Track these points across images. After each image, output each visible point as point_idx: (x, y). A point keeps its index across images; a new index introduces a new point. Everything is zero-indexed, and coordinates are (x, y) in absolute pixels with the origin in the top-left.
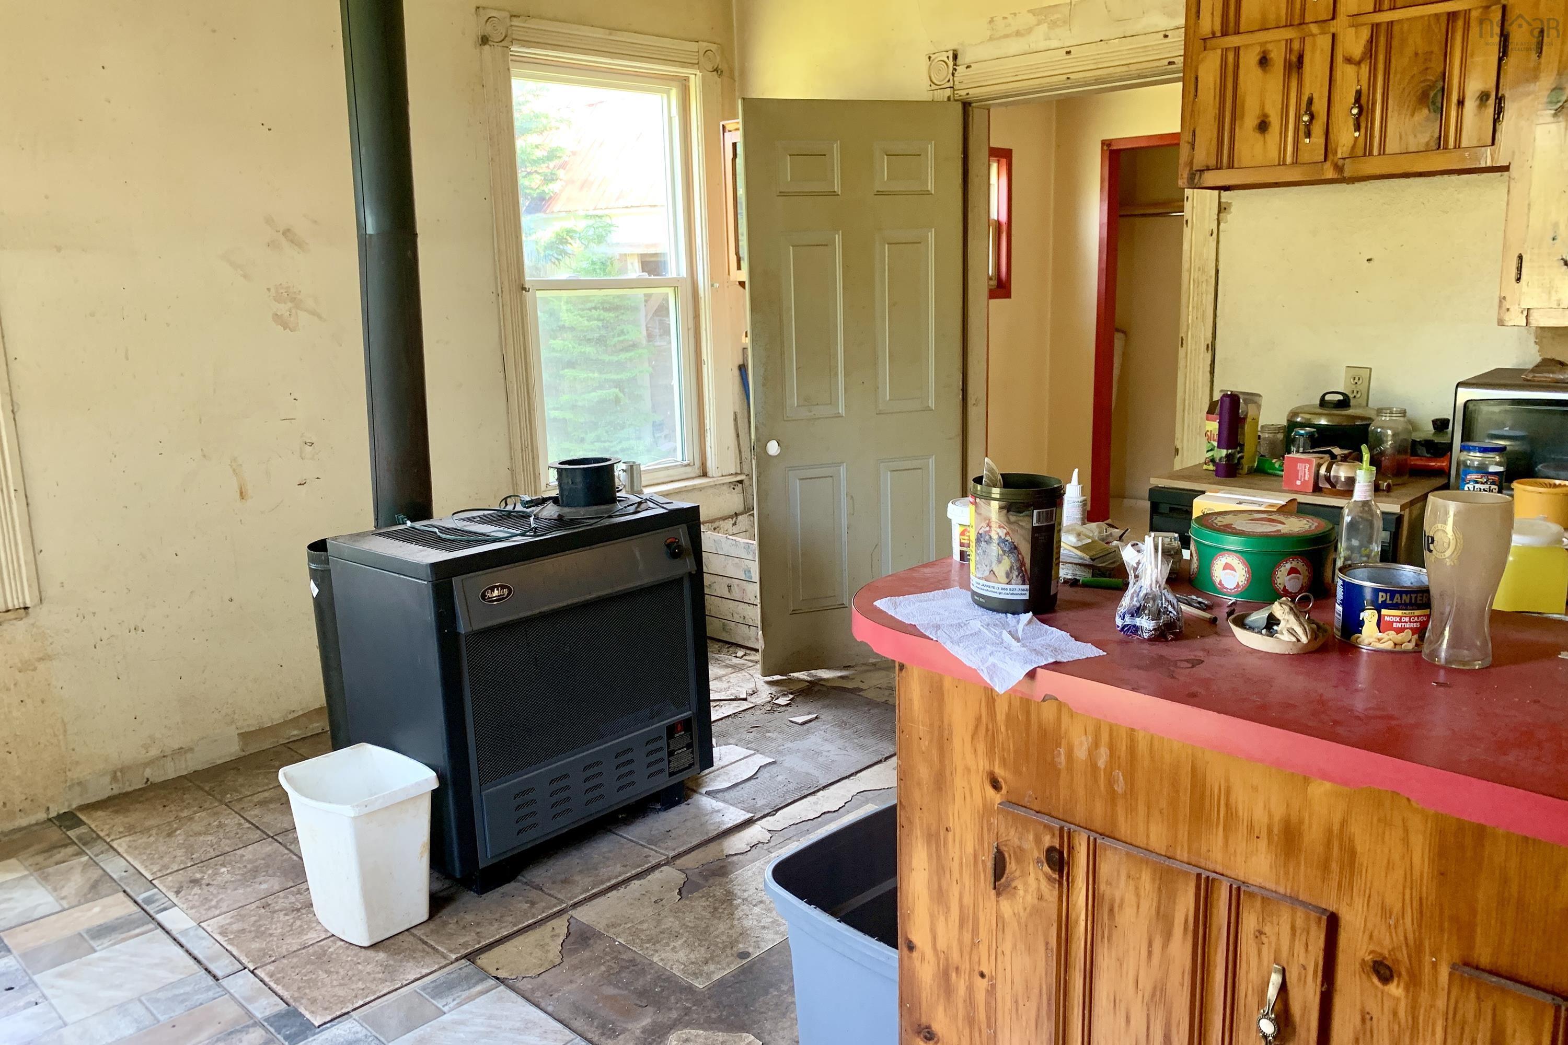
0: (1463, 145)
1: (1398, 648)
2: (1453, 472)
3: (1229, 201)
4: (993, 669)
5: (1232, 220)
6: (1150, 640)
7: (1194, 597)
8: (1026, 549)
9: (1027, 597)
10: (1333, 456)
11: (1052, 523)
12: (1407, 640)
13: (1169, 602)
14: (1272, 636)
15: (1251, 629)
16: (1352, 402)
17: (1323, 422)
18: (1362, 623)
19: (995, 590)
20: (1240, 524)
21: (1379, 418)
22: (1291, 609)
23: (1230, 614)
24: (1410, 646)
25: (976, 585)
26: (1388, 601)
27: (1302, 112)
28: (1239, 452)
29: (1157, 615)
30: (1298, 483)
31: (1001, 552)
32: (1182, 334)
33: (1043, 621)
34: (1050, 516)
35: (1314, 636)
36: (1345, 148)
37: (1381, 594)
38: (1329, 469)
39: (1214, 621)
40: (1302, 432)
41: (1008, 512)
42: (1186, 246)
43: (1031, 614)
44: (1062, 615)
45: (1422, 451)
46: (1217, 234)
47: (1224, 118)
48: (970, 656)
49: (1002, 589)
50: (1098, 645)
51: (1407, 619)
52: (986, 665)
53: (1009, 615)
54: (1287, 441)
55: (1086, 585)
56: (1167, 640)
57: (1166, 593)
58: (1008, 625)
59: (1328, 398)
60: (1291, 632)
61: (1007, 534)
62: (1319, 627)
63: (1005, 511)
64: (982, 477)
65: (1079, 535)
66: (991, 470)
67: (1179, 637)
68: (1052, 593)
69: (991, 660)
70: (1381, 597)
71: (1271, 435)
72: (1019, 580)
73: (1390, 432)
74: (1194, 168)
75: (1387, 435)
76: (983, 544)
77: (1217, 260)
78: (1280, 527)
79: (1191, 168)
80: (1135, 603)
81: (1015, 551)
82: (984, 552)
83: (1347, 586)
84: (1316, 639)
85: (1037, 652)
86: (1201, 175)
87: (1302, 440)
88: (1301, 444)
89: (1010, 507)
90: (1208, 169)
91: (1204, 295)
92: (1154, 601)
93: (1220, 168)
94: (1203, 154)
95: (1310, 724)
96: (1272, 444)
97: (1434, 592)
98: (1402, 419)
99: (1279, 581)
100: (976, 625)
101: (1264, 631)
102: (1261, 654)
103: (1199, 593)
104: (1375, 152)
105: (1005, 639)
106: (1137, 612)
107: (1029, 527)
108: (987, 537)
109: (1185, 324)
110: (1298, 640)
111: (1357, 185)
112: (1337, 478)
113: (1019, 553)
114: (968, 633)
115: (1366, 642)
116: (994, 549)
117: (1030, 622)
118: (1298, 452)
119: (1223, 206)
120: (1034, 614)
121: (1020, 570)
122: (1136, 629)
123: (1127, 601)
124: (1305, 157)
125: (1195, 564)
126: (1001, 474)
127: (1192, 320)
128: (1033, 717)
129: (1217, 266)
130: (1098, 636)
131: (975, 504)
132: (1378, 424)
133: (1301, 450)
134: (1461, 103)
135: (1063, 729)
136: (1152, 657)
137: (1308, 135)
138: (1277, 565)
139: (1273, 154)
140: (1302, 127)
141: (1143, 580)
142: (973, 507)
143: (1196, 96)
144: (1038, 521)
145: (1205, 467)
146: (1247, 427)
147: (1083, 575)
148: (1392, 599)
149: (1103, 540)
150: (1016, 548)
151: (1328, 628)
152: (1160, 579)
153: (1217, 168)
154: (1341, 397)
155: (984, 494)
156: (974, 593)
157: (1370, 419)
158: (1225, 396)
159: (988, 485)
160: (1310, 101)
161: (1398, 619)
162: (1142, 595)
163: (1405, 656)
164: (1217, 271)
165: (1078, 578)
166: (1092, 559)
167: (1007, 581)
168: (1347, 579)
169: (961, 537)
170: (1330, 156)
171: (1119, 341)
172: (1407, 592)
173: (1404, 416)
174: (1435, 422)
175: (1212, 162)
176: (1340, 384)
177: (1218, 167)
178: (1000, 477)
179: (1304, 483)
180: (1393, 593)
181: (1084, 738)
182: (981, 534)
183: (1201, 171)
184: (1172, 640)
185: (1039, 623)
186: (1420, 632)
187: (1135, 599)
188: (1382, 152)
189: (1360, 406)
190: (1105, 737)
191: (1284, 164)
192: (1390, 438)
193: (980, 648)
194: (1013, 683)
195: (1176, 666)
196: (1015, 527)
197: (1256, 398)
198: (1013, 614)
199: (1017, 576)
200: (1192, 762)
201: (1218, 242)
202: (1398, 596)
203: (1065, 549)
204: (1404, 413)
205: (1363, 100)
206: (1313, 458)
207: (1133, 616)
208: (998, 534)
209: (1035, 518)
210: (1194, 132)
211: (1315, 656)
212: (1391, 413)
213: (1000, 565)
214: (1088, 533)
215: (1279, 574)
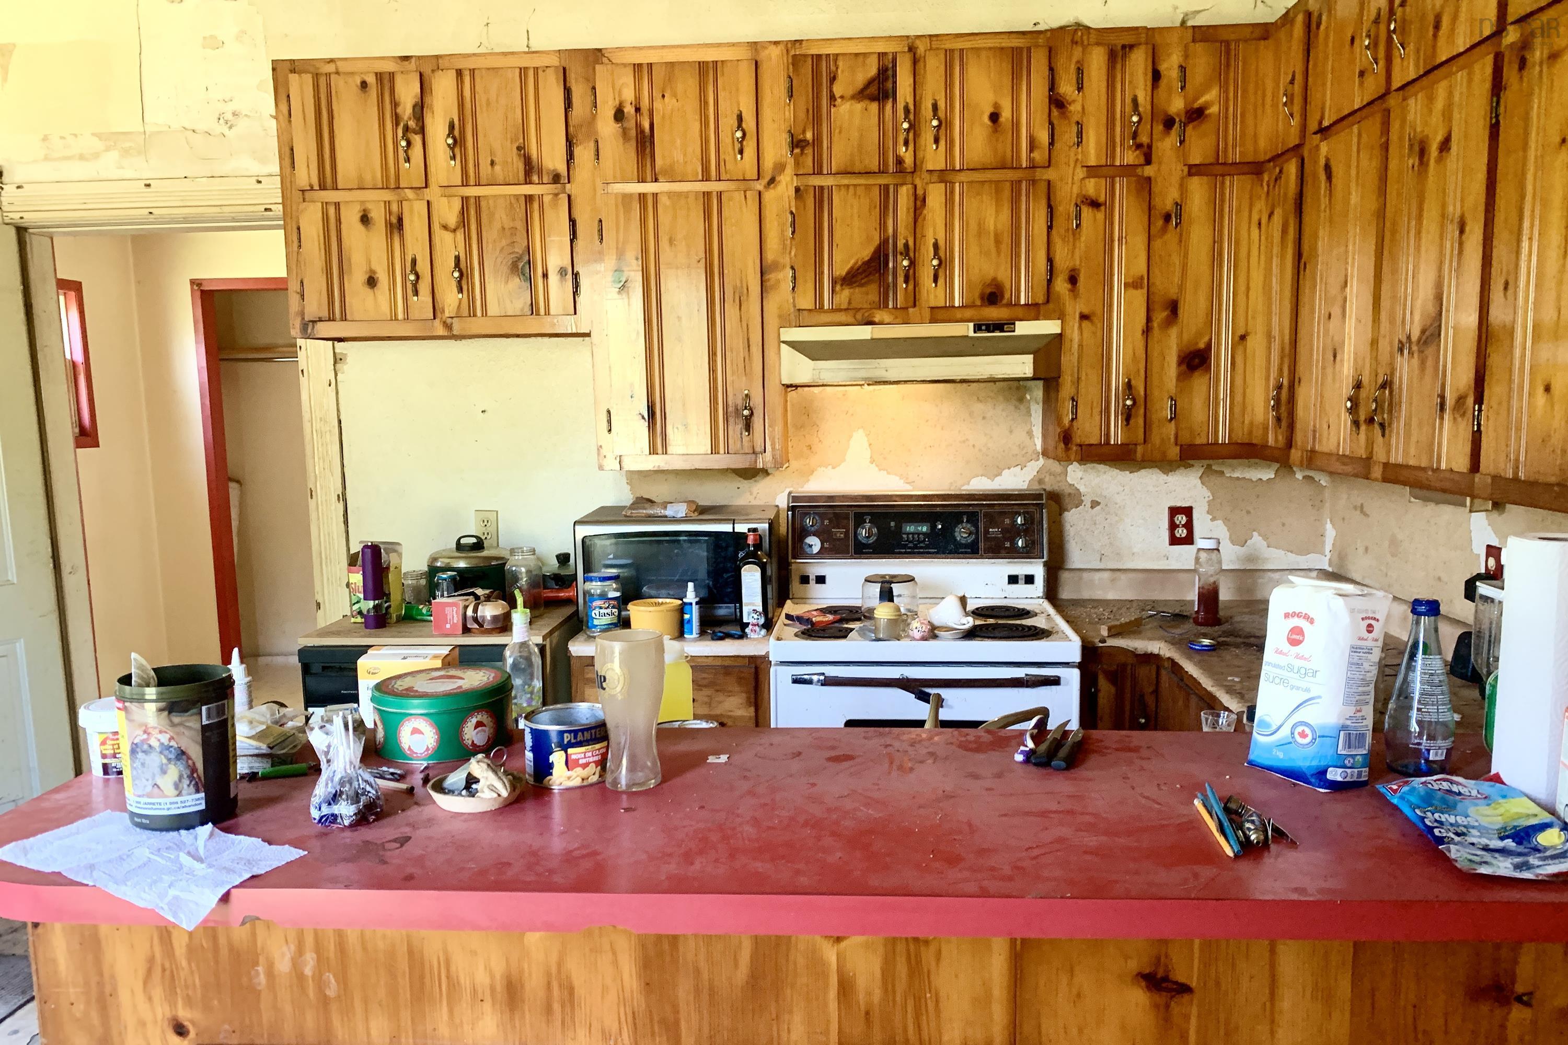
0: (552, 312)
1: (585, 783)
2: (581, 600)
3: (344, 352)
4: (176, 904)
5: (348, 371)
6: (351, 826)
7: (385, 769)
8: (196, 753)
9: (203, 807)
10: (477, 597)
11: (225, 717)
12: (592, 774)
13: (366, 781)
14: (473, 796)
15: (451, 792)
16: (486, 544)
17: (462, 564)
18: (551, 766)
19: (162, 807)
20: (421, 685)
21: (513, 558)
22: (488, 765)
23: (426, 781)
24: (594, 779)
25: (135, 804)
26: (573, 741)
27: (408, 271)
28: (386, 602)
29: (356, 798)
30: (448, 626)
31: (165, 761)
32: (311, 485)
33: (227, 830)
34: (221, 711)
35: (513, 788)
36: (451, 308)
37: (566, 735)
38: (475, 610)
39: (411, 791)
40: (444, 576)
41: (170, 713)
42: (304, 396)
43: (210, 825)
44: (245, 819)
45: (552, 584)
46: (335, 384)
47: (331, 268)
48: (143, 895)
49: (171, 803)
50: (296, 844)
51: (590, 754)
52: (167, 900)
53: (183, 832)
54: (430, 587)
55: (266, 778)
56: (369, 823)
57: (362, 773)
58: (184, 844)
59: (463, 541)
60: (492, 788)
61: (171, 738)
62: (514, 777)
63: (166, 713)
64: (130, 676)
65: (251, 722)
66: (141, 667)
67: (380, 817)
68: (232, 796)
69: (172, 892)
70: (567, 738)
71: (414, 582)
72: (192, 789)
73: (523, 570)
74: (306, 319)
75: (521, 573)
76: (140, 755)
77: (338, 410)
78: (460, 683)
79: (303, 319)
80: (330, 789)
81: (184, 757)
82: (143, 764)
83: (534, 732)
84: (514, 790)
85: (229, 871)
86: (313, 327)
87: (445, 584)
88: (445, 588)
89: (172, 708)
90: (321, 320)
91: (329, 446)
92: (351, 784)
93: (334, 320)
94: (315, 305)
95: (528, 879)
96: (416, 590)
97: (610, 725)
98: (532, 557)
99: (466, 737)
100: (144, 853)
101: (464, 792)
102: (466, 816)
103: (390, 763)
104: (479, 313)
105: (184, 863)
106: (335, 798)
107: (198, 726)
108: (145, 747)
109: (313, 474)
110: (499, 795)
111: (463, 341)
112: (483, 617)
113: (189, 758)
114: (134, 865)
115: (558, 782)
116: (156, 760)
117: (211, 835)
118: (442, 596)
119: (338, 357)
120: (214, 824)
121: (191, 777)
122: (334, 818)
123: (321, 789)
124: (415, 314)
125: (380, 734)
126: (154, 669)
127: (320, 472)
128: (222, 940)
129: (338, 416)
130: (292, 834)
131: (125, 709)
132: (514, 563)
133: (445, 593)
134: (545, 276)
135: (259, 944)
136: (358, 845)
137: (416, 293)
138: (464, 721)
139: (385, 308)
140: (409, 286)
141: (336, 763)
142: (123, 713)
143: (300, 246)
144: (209, 717)
145: (353, 620)
146: (391, 577)
147: (261, 767)
148: (575, 738)
149: (276, 722)
150: (183, 753)
151: (521, 775)
152: (353, 759)
153: (329, 320)
154: (474, 540)
155: (135, 697)
156: (133, 815)
157: (502, 558)
158: (366, 547)
159: (140, 686)
160: (414, 262)
161: (583, 755)
162: (337, 779)
163: (592, 788)
164: (340, 422)
165: (255, 771)
166: (269, 747)
167: (176, 793)
168: (534, 726)
169: (103, 747)
170: (439, 314)
171: (234, 490)
172: (587, 729)
173: (534, 554)
174: (558, 557)
175: (325, 314)
176: (471, 528)
177: (331, 319)
178: (152, 673)
179: (454, 625)
180: (575, 732)
181: (285, 949)
182: (136, 744)
183: (314, 322)
184: (374, 821)
185: (222, 834)
186: (602, 763)
187: (330, 785)
188: (485, 313)
189: (491, 547)
190: (309, 940)
191: (396, 319)
192: (524, 575)
193: (155, 882)
194: (203, 914)
195: (384, 849)
196: (182, 729)
197: (397, 547)
198: (188, 829)
199: (189, 786)
200: (408, 945)
201: (337, 393)
202: (580, 734)
203: (242, 742)
204: (533, 551)
205: (463, 265)
206: (459, 601)
207: (330, 804)
208: (159, 740)
209: (205, 715)
210: (302, 282)
211: (516, 806)
212: (523, 552)
213: (166, 776)
214: (257, 717)
215: (466, 730)
